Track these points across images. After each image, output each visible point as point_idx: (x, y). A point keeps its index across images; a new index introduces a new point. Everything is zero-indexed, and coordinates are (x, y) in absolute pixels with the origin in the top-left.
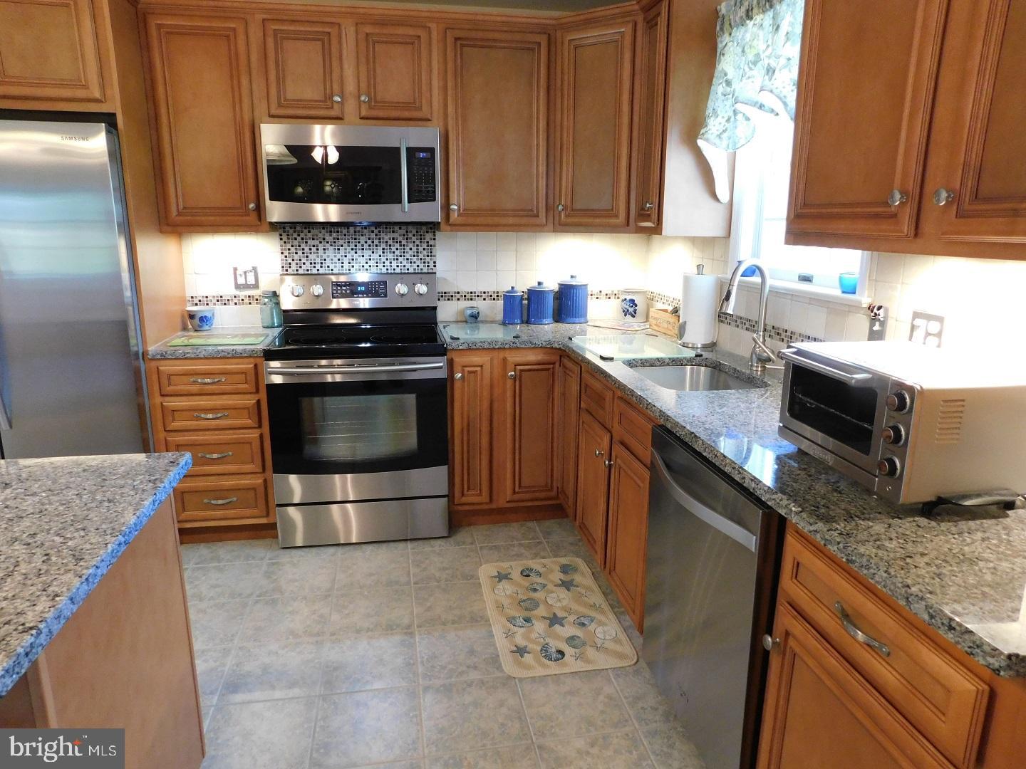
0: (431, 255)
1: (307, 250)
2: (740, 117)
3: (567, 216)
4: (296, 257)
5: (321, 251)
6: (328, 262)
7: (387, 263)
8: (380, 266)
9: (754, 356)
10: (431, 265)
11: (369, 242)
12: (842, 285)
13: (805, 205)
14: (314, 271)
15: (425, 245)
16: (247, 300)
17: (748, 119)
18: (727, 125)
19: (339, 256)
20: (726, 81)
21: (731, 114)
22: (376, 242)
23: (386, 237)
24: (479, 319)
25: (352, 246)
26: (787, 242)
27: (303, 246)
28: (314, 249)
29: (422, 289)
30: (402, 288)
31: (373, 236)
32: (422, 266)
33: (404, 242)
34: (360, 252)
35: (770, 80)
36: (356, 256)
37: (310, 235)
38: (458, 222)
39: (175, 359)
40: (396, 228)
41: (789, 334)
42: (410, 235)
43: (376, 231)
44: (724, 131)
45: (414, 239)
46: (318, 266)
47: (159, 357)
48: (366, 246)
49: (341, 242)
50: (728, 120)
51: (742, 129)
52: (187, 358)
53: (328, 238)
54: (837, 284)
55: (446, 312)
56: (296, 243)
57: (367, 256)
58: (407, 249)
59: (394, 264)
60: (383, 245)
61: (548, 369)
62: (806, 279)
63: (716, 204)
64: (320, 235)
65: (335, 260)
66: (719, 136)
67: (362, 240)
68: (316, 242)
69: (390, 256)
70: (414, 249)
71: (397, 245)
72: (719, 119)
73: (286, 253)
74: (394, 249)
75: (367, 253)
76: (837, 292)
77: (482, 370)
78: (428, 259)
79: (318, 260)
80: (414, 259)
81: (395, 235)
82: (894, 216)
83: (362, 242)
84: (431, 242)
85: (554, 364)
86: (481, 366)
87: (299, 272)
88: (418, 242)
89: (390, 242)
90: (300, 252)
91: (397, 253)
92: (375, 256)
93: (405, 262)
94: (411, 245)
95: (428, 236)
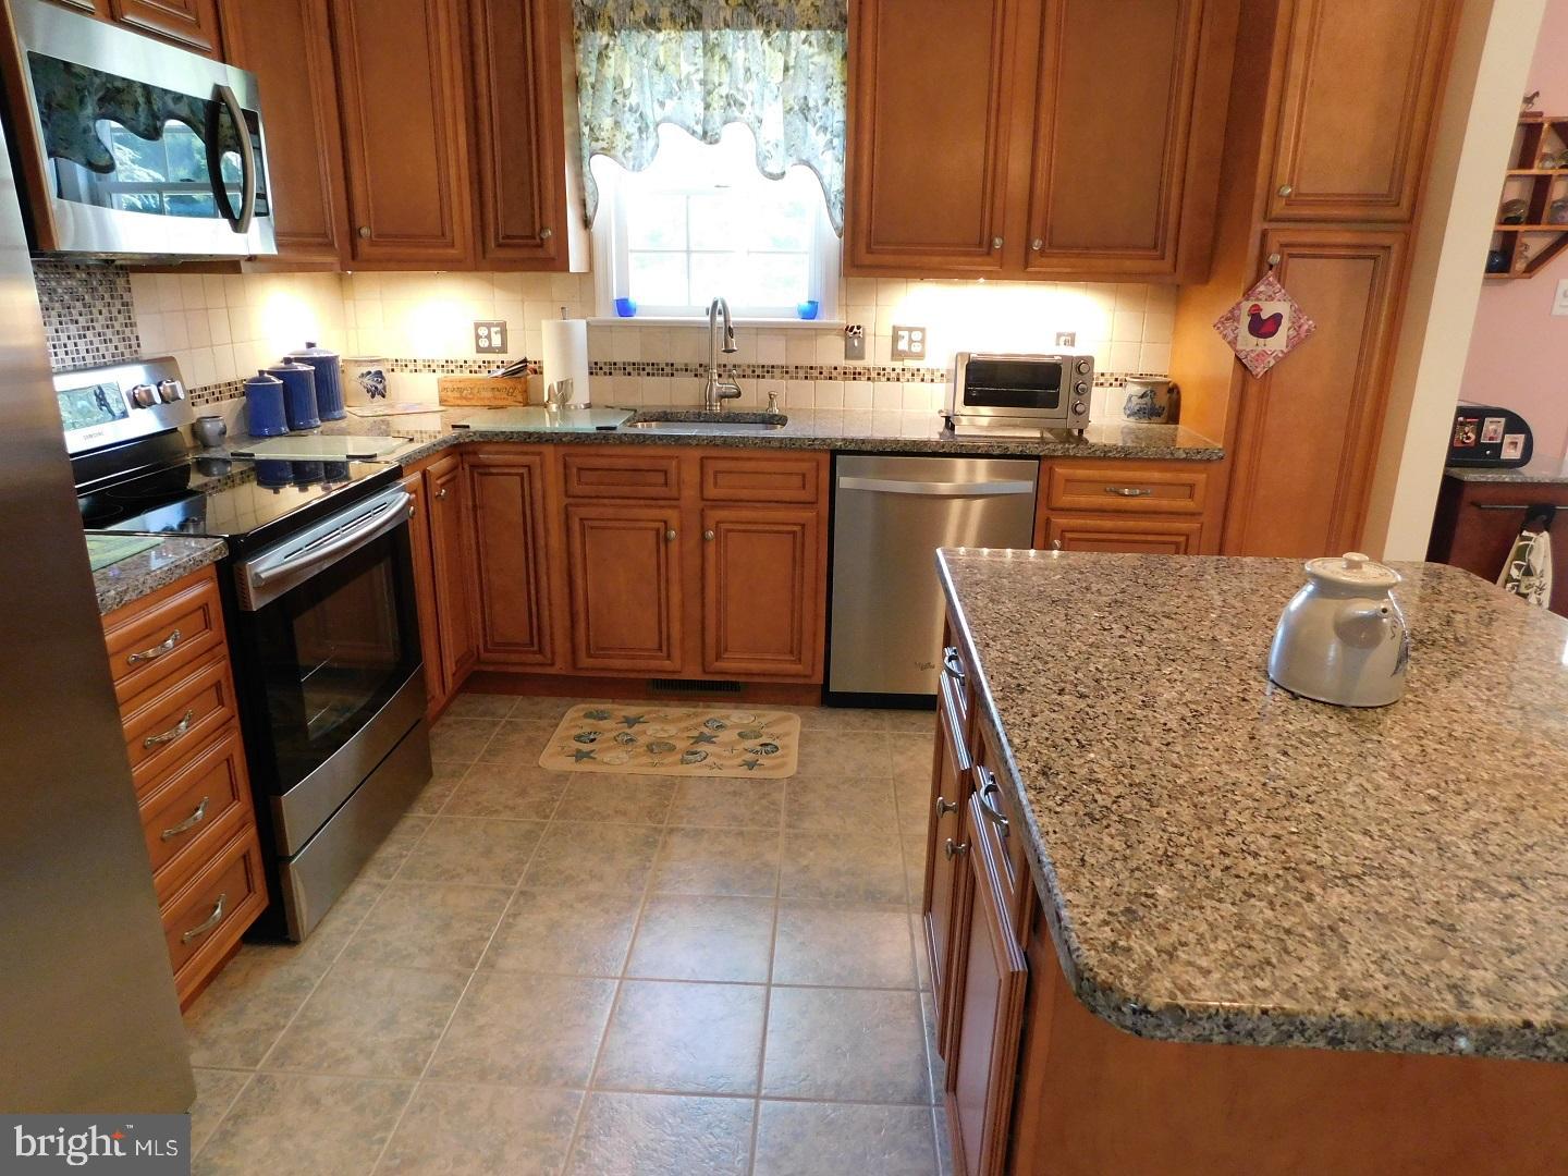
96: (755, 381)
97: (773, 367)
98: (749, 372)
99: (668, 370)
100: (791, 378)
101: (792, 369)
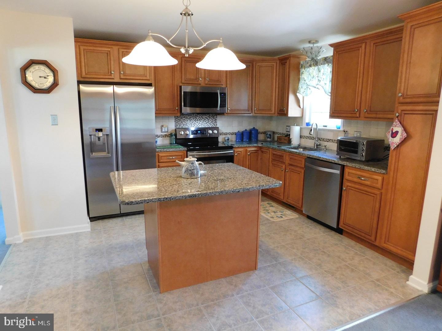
0: (216, 122)
1: (182, 121)
2: (308, 89)
3: (257, 111)
4: (179, 123)
5: (186, 121)
6: (188, 124)
7: (204, 124)
8: (202, 125)
9: (315, 144)
10: (216, 125)
11: (199, 118)
12: (337, 127)
13: (335, 111)
14: (184, 127)
15: (214, 119)
16: (164, 136)
17: (310, 89)
18: (305, 90)
19: (191, 123)
20: (305, 80)
21: (306, 88)
22: (201, 118)
23: (204, 117)
24: (229, 140)
25: (195, 119)
26: (330, 118)
27: (181, 120)
28: (184, 121)
29: (216, 132)
30: (210, 132)
31: (200, 117)
32: (213, 125)
33: (209, 118)
34: (197, 121)
35: (320, 83)
36: (196, 123)
37: (183, 116)
38: (229, 113)
39: (164, 152)
40: (207, 114)
41: (323, 139)
42: (210, 116)
43: (201, 115)
44: (304, 92)
45: (211, 117)
46: (185, 126)
47: (159, 151)
48: (198, 119)
49: (192, 118)
50: (305, 89)
51: (309, 91)
52: (167, 152)
53: (189, 118)
54: (336, 127)
55: (220, 139)
56: (179, 119)
57: (198, 123)
58: (210, 120)
59: (206, 125)
60: (203, 119)
61: (257, 152)
62: (326, 126)
63: (300, 109)
64: (186, 117)
65: (190, 124)
66: (303, 93)
67: (198, 118)
68: (185, 119)
69: (205, 122)
70: (211, 120)
71: (207, 119)
72: (303, 89)
73: (176, 122)
74: (206, 120)
75: (199, 122)
76: (336, 129)
77: (241, 153)
78: (215, 123)
79: (185, 124)
80: (211, 123)
81: (206, 116)
82: (356, 113)
83: (197, 118)
84: (216, 118)
85: (258, 151)
86: (241, 152)
87: (180, 127)
88: (212, 118)
89: (205, 118)
90: (180, 121)
91: (207, 121)
92: (201, 122)
93: (209, 124)
94: (210, 119)
95: (216, 116)
96: (327, 142)
97: (330, 140)
98: (326, 140)
99: (313, 138)
100: (333, 143)
101: (334, 141)
